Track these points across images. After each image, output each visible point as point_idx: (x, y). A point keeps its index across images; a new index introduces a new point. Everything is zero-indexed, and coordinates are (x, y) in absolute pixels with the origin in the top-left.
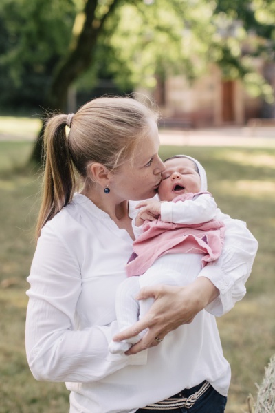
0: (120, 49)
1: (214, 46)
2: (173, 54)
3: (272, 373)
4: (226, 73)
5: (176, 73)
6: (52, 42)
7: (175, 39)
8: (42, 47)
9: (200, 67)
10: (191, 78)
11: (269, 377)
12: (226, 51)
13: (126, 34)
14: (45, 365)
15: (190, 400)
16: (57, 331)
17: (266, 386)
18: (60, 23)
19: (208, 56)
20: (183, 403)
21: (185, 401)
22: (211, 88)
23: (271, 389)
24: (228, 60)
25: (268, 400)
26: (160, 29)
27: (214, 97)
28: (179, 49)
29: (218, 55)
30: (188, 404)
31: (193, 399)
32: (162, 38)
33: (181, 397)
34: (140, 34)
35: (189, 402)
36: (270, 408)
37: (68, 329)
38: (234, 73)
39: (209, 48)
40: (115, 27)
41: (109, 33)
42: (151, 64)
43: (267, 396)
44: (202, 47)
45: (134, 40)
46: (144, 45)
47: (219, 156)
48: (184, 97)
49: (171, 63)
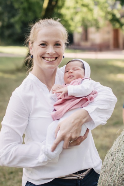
0: (65, 15)
1: (108, 13)
2: (89, 17)
3: (107, 159)
4: (114, 25)
5: (92, 26)
6: (34, 12)
7: (91, 10)
8: (30, 14)
9: (102, 23)
10: (98, 28)
11: (106, 161)
12: (114, 16)
13: (68, 8)
14: (6, 159)
15: (82, 175)
16: (13, 143)
17: (104, 165)
18: (38, 3)
19: (106, 18)
20: (78, 177)
21: (79, 176)
22: (108, 33)
23: (106, 167)
24: (114, 20)
25: (105, 172)
26: (83, 5)
27: (110, 37)
28: (92, 15)
29: (110, 17)
30: (81, 177)
31: (83, 175)
32: (85, 9)
33: (78, 174)
34: (75, 8)
35: (81, 176)
36: (105, 175)
37: (19, 143)
38: (117, 25)
39: (106, 14)
40: (63, 4)
41: (60, 8)
42: (79, 21)
43: (104, 170)
44: (102, 14)
45: (72, 11)
46: (76, 13)
47: (110, 63)
48: (96, 37)
49: (89, 21)
